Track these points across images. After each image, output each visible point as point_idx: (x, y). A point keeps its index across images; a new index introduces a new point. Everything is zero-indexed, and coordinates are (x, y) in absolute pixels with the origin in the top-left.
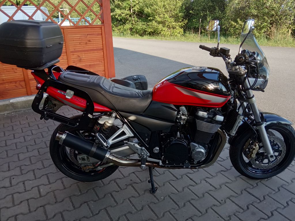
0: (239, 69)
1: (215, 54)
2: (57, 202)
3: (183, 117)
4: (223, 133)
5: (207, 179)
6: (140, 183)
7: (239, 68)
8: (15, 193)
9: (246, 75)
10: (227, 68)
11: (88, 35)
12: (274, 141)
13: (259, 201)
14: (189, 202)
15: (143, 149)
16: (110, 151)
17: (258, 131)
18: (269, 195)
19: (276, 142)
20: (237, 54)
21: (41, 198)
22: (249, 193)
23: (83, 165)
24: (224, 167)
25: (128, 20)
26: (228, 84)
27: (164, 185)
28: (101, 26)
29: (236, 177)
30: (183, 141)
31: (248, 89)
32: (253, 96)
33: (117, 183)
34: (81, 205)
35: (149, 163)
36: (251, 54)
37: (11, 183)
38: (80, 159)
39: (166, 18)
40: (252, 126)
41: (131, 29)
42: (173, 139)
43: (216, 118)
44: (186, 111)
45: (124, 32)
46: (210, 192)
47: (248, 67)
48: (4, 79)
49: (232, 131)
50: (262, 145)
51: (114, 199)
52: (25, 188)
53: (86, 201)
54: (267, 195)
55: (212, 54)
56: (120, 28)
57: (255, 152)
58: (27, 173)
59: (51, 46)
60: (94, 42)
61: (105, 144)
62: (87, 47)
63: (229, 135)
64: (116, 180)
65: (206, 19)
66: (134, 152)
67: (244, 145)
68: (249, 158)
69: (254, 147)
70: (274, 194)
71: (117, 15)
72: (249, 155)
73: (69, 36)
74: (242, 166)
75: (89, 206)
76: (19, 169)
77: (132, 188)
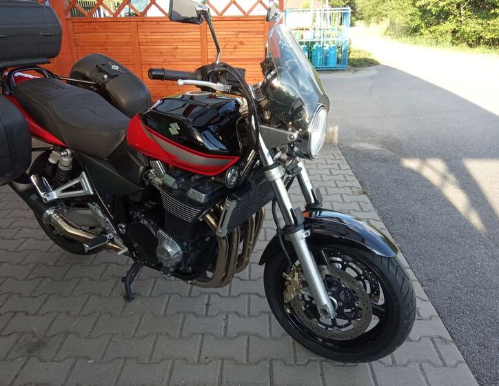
3: (158, 180)
11: (240, 33)
15: (107, 220)
25: (451, 14)
28: (263, 19)
41: (455, 32)
43: (188, 193)
60: (250, 46)
61: (42, 194)
62: (237, 54)
69: (289, 279)
71: (431, 4)
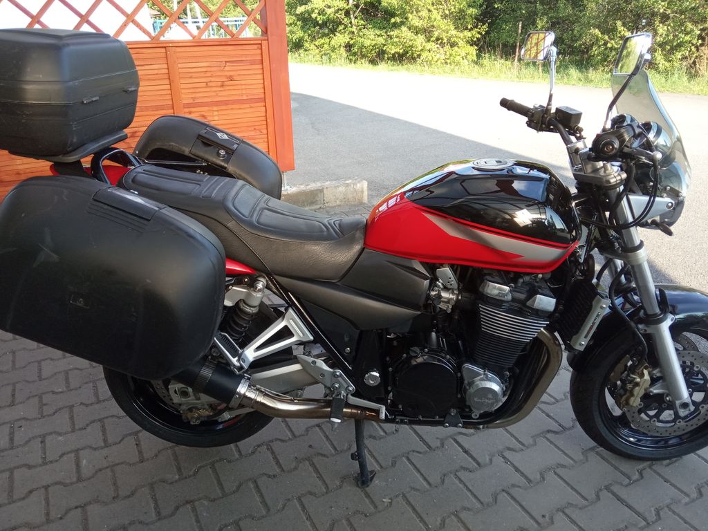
0: (603, 169)
1: (542, 124)
2: (118, 496)
3: (445, 295)
4: (552, 341)
5: (507, 454)
6: (333, 455)
7: (604, 167)
8: (17, 467)
9: (622, 188)
10: (573, 164)
11: (228, 64)
12: (692, 364)
13: (644, 523)
14: (457, 516)
15: (338, 374)
16: (249, 379)
17: (649, 337)
18: (672, 507)
19: (698, 367)
20: (599, 131)
21: (80, 485)
22: (619, 499)
23: (184, 407)
24: (557, 422)
25: (341, 23)
26: (571, 209)
27: (394, 464)
28: (260, 42)
29: (585, 452)
30: (444, 358)
31: (627, 226)
32: (641, 245)
33: (273, 453)
34: (177, 508)
35: (355, 409)
36: (638, 131)
37: (12, 440)
38: (175, 392)
39: (435, 20)
40: (633, 324)
41: (348, 47)
42: (415, 352)
43: (534, 301)
44: (453, 278)
45: (332, 54)
46: (514, 492)
47: (631, 167)
48: (21, 172)
49: (578, 339)
50: (658, 375)
51: (262, 496)
52: (45, 453)
53: (192, 499)
54: (668, 506)
55: (533, 124)
56: (323, 44)
57: (639, 392)
58: (54, 413)
59: (94, 99)
60: (243, 82)
61: (234, 360)
62: (224, 95)
63: (569, 348)
64: (271, 444)
65: (534, 23)
66: (313, 381)
67: (612, 368)
68: (624, 407)
69: (638, 380)
70: (686, 504)
71: (316, 11)
72: (624, 398)
73: (180, 65)
74: (602, 425)
75: (197, 512)
76: (37, 402)
77: (311, 469)
